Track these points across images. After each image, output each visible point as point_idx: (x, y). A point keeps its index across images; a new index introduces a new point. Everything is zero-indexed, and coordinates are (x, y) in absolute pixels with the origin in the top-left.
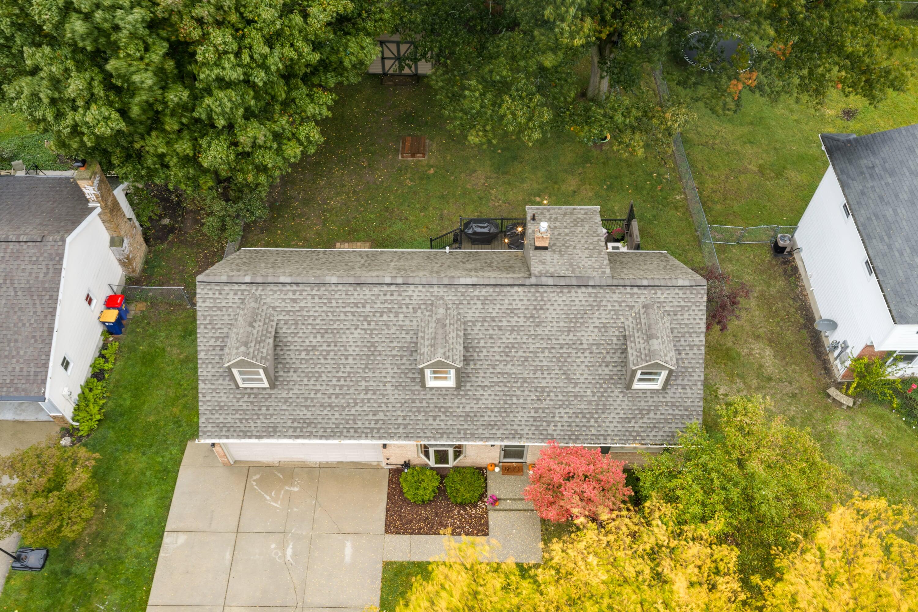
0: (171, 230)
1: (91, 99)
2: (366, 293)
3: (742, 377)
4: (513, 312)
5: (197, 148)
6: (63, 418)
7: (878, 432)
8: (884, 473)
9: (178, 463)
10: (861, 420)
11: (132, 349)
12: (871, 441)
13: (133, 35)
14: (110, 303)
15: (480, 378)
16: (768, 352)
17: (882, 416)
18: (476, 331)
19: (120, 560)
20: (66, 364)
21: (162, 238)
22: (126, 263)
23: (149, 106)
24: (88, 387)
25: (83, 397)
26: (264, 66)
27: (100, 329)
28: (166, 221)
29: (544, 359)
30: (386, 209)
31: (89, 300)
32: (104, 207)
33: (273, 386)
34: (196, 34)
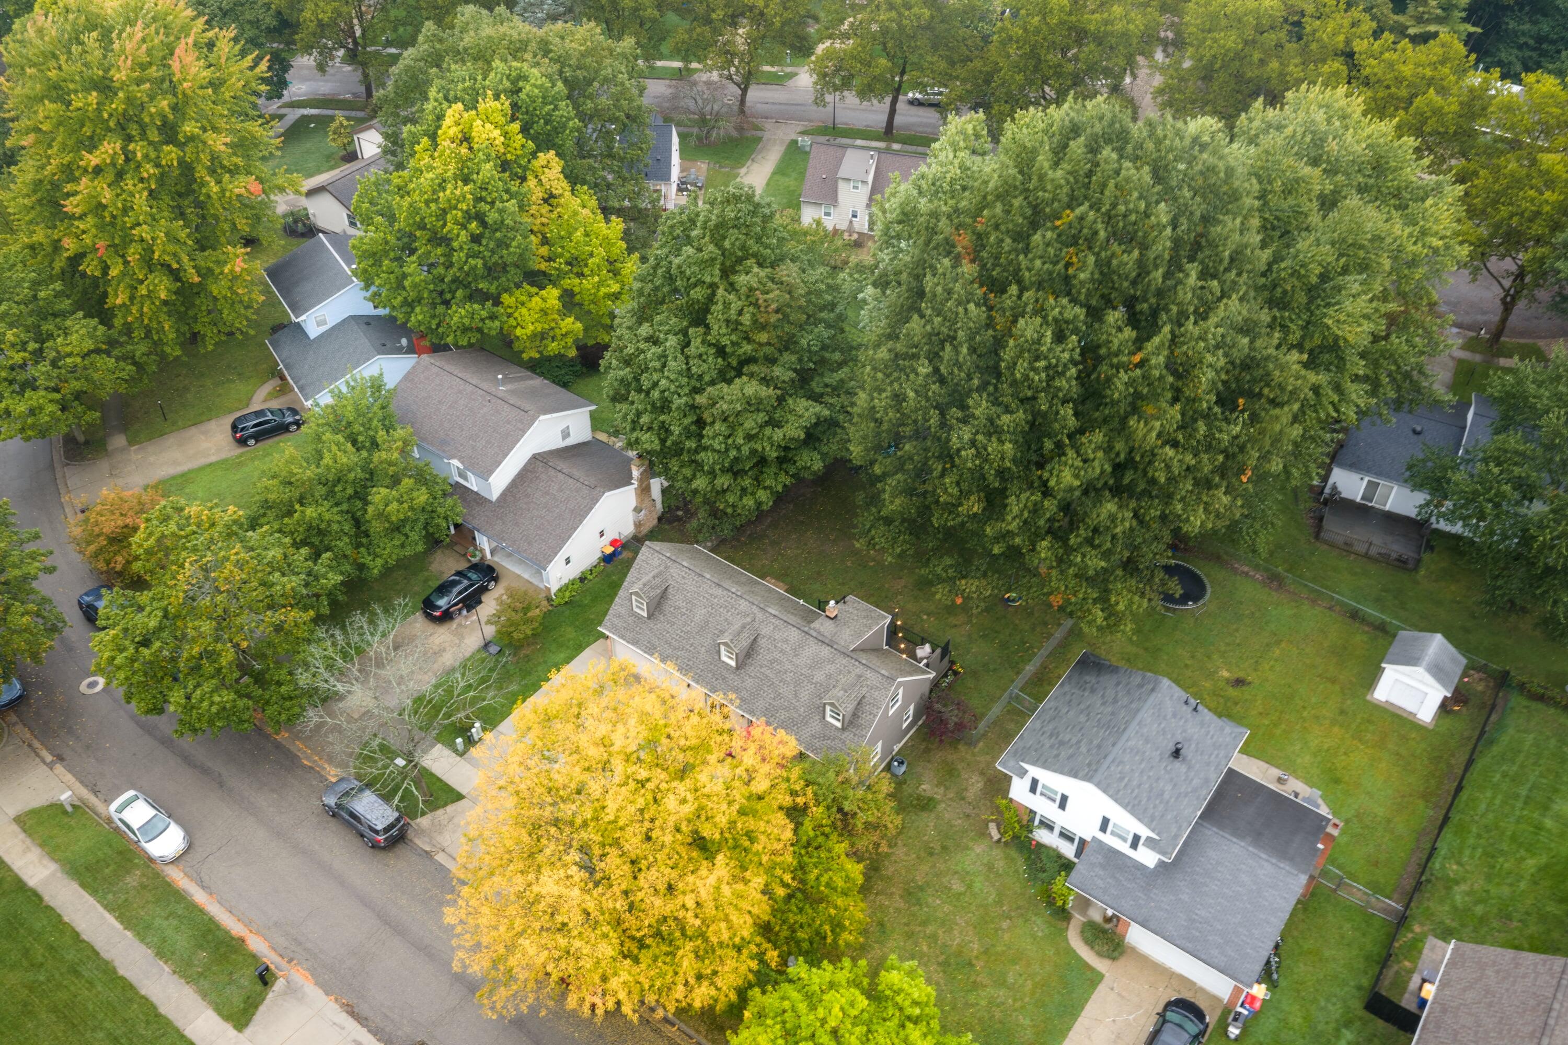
0: (679, 519)
1: (650, 429)
2: (719, 592)
3: (947, 788)
4: (786, 641)
5: (694, 476)
6: (549, 589)
7: (1000, 865)
8: (977, 885)
9: (588, 645)
10: (997, 852)
11: (608, 576)
12: (990, 867)
13: (678, 408)
14: (613, 543)
15: (751, 670)
16: (980, 785)
17: (1013, 859)
18: (762, 642)
19: (530, 673)
20: (568, 561)
21: (670, 522)
22: (638, 525)
23: (675, 443)
24: (573, 582)
25: (566, 586)
26: (738, 449)
27: (599, 555)
28: (680, 513)
29: (788, 677)
30: (819, 573)
31: (602, 534)
32: (640, 485)
33: (649, 617)
34: (709, 420)
